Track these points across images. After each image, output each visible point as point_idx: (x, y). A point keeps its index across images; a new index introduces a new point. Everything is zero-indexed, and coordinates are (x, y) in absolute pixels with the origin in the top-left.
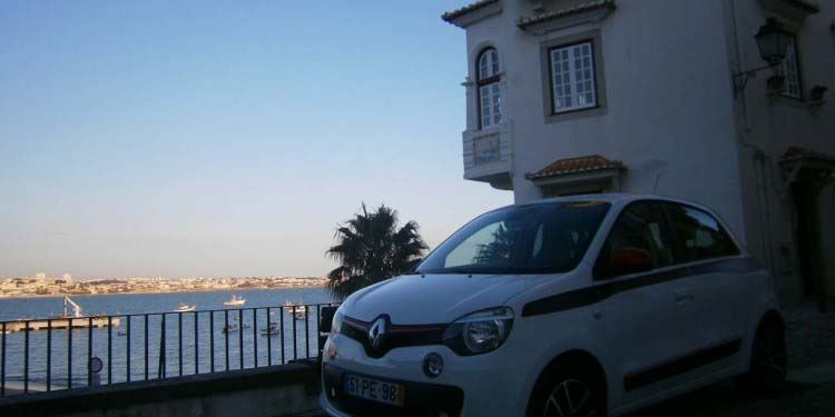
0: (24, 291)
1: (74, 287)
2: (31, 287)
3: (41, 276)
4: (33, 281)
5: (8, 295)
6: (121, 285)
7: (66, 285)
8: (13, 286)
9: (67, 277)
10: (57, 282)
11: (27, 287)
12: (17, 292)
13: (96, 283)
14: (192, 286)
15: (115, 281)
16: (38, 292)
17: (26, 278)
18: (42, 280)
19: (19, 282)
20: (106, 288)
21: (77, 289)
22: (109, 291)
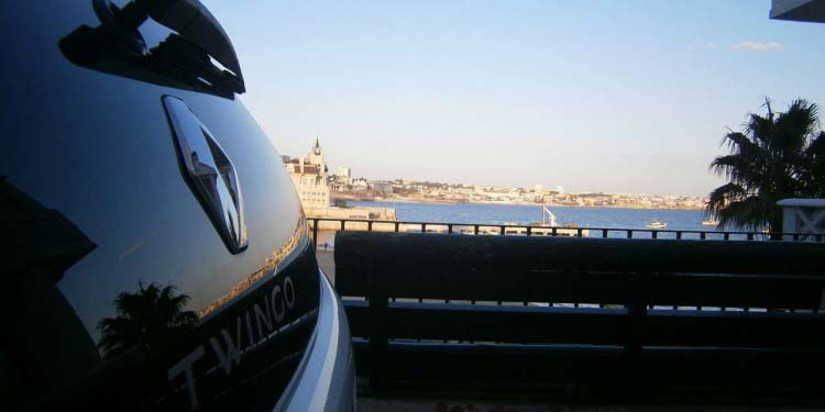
0: (525, 200)
1: (565, 198)
2: (530, 196)
3: (538, 187)
4: (533, 191)
5: (512, 202)
6: (606, 199)
7: (559, 196)
8: (516, 195)
9: (560, 189)
10: (552, 193)
11: (529, 196)
12: (520, 200)
13: (583, 196)
14: (674, 204)
15: (601, 195)
16: (536, 201)
17: (527, 189)
18: (540, 191)
19: (522, 191)
20: (592, 201)
21: (568, 200)
22: (595, 204)
